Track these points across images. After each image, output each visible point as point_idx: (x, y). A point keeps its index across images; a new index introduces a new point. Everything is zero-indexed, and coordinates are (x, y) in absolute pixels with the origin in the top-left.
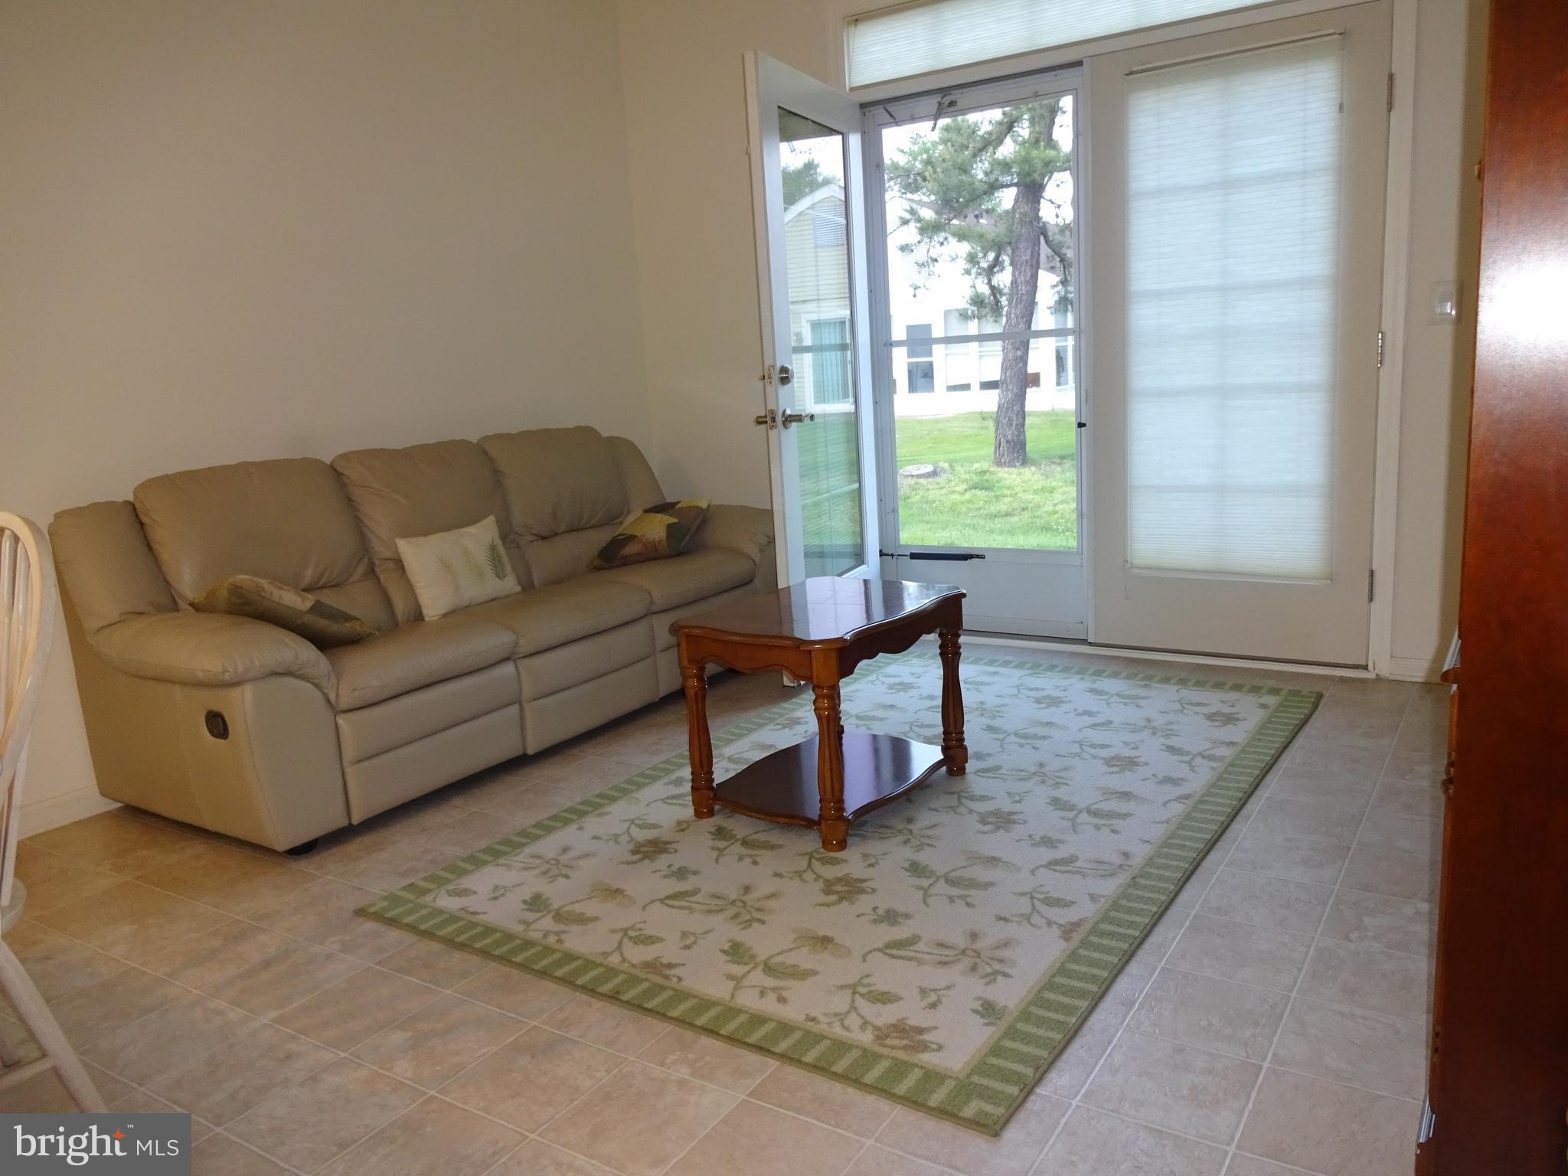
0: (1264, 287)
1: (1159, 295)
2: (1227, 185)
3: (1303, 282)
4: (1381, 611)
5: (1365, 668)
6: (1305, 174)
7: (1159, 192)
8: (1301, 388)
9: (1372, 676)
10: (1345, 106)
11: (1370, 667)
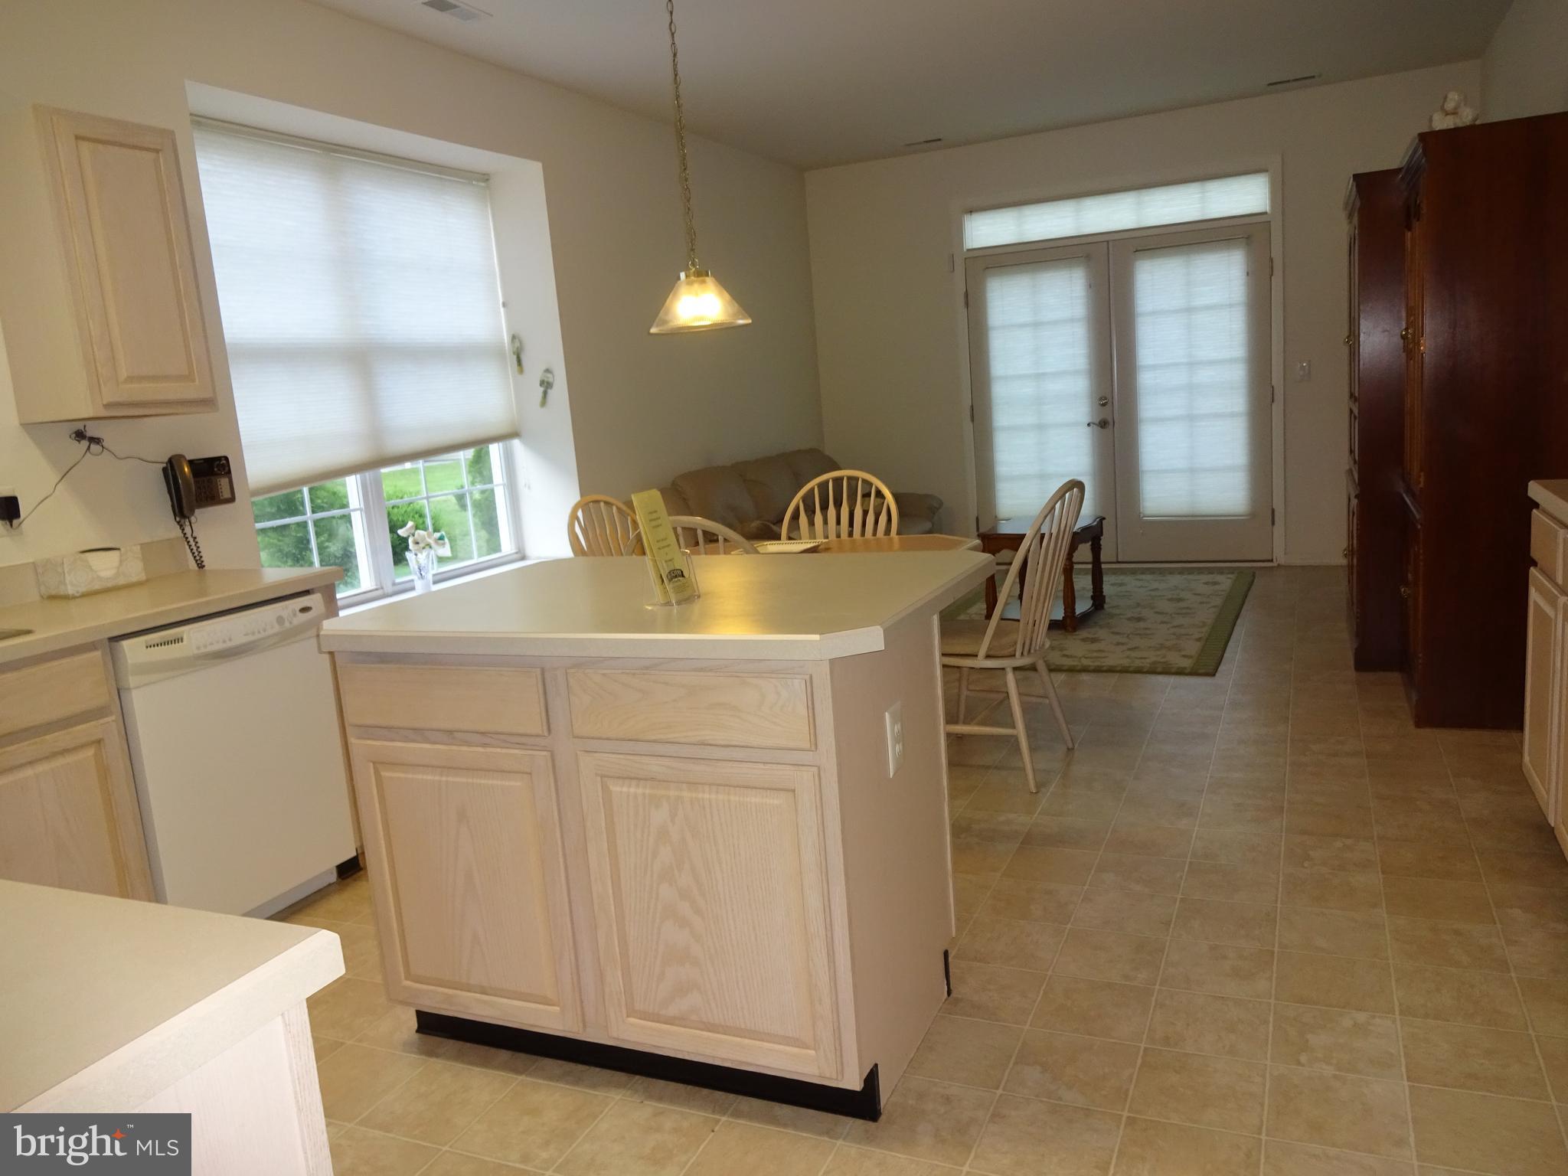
0: (1211, 363)
1: (1154, 367)
2: (1189, 310)
3: (1231, 361)
4: (1279, 530)
5: (1272, 561)
6: (1231, 306)
7: (1153, 313)
8: (1232, 415)
9: (1275, 564)
10: (1250, 273)
11: (1274, 560)
